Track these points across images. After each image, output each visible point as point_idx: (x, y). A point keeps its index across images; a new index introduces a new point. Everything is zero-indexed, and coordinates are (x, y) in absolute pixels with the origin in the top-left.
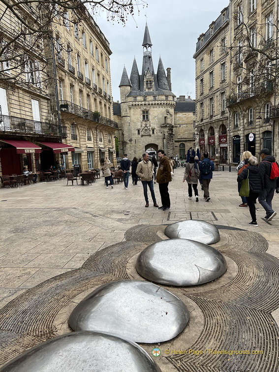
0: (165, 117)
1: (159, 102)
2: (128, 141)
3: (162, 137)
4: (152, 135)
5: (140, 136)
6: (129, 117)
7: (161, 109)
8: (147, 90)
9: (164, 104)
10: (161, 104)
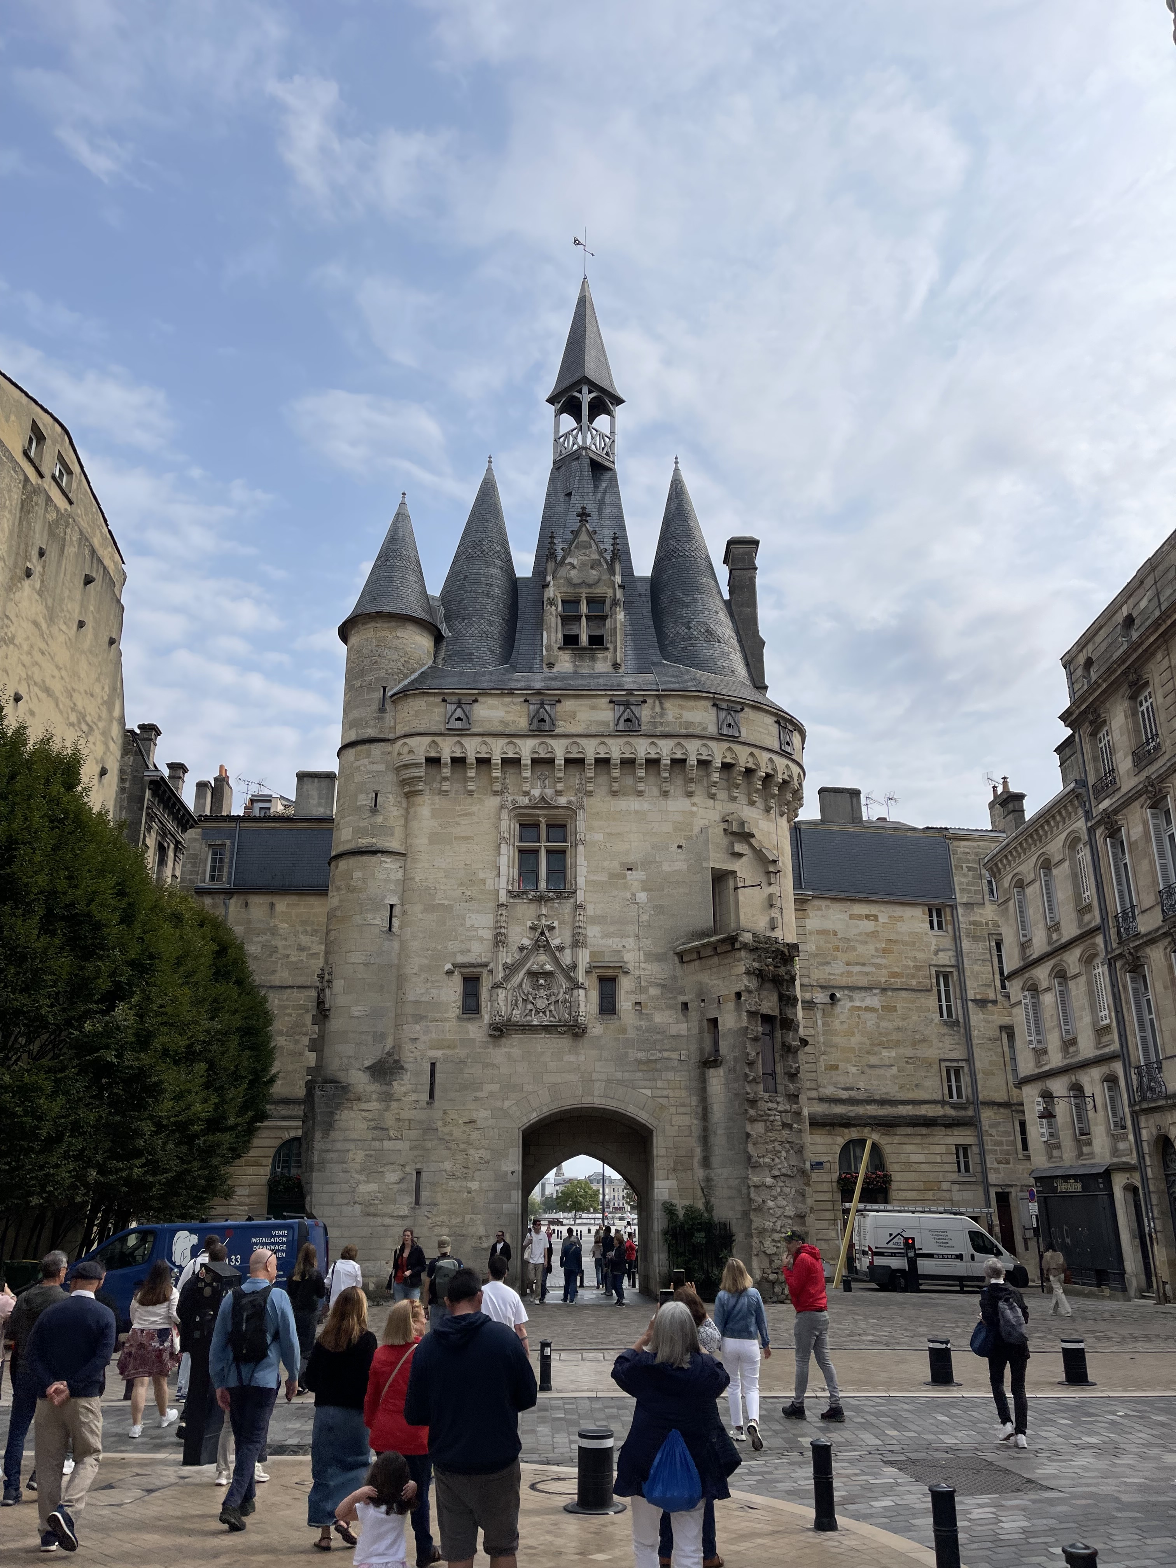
0: (720, 878)
1: (666, 749)
2: (359, 1080)
3: (689, 1052)
4: (596, 1029)
5: (476, 1031)
6: (389, 863)
7: (678, 805)
8: (565, 663)
9: (704, 764)
10: (679, 763)
